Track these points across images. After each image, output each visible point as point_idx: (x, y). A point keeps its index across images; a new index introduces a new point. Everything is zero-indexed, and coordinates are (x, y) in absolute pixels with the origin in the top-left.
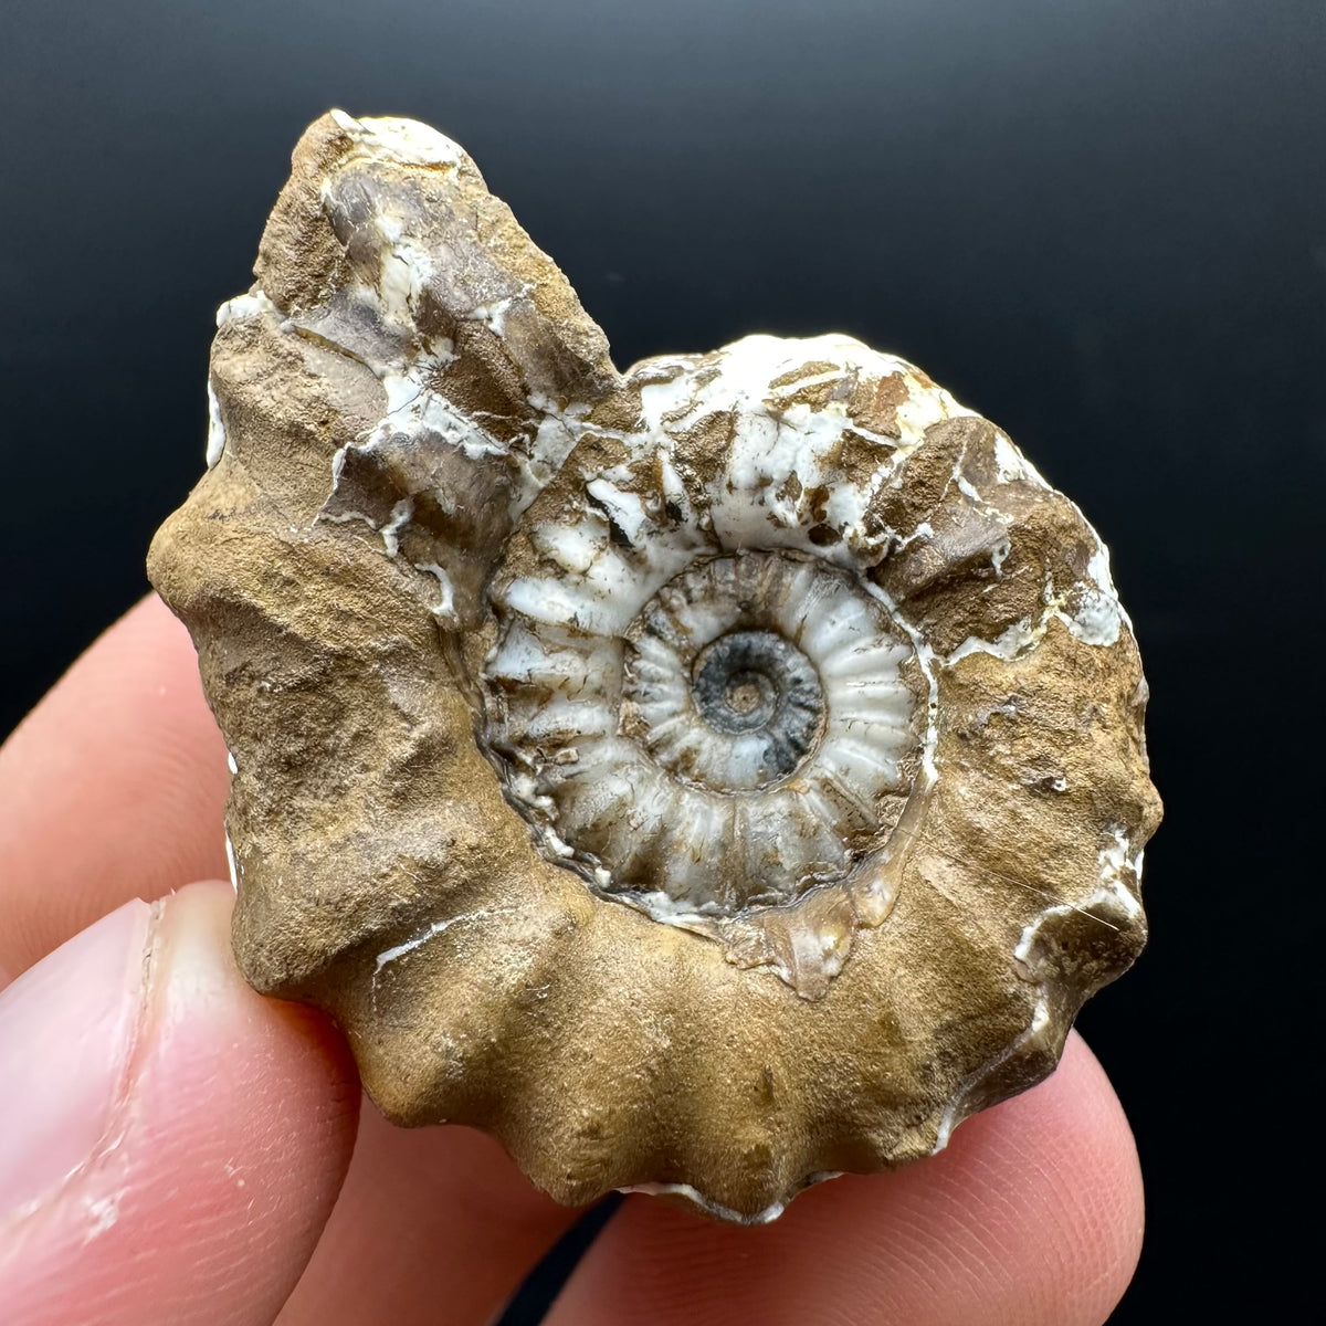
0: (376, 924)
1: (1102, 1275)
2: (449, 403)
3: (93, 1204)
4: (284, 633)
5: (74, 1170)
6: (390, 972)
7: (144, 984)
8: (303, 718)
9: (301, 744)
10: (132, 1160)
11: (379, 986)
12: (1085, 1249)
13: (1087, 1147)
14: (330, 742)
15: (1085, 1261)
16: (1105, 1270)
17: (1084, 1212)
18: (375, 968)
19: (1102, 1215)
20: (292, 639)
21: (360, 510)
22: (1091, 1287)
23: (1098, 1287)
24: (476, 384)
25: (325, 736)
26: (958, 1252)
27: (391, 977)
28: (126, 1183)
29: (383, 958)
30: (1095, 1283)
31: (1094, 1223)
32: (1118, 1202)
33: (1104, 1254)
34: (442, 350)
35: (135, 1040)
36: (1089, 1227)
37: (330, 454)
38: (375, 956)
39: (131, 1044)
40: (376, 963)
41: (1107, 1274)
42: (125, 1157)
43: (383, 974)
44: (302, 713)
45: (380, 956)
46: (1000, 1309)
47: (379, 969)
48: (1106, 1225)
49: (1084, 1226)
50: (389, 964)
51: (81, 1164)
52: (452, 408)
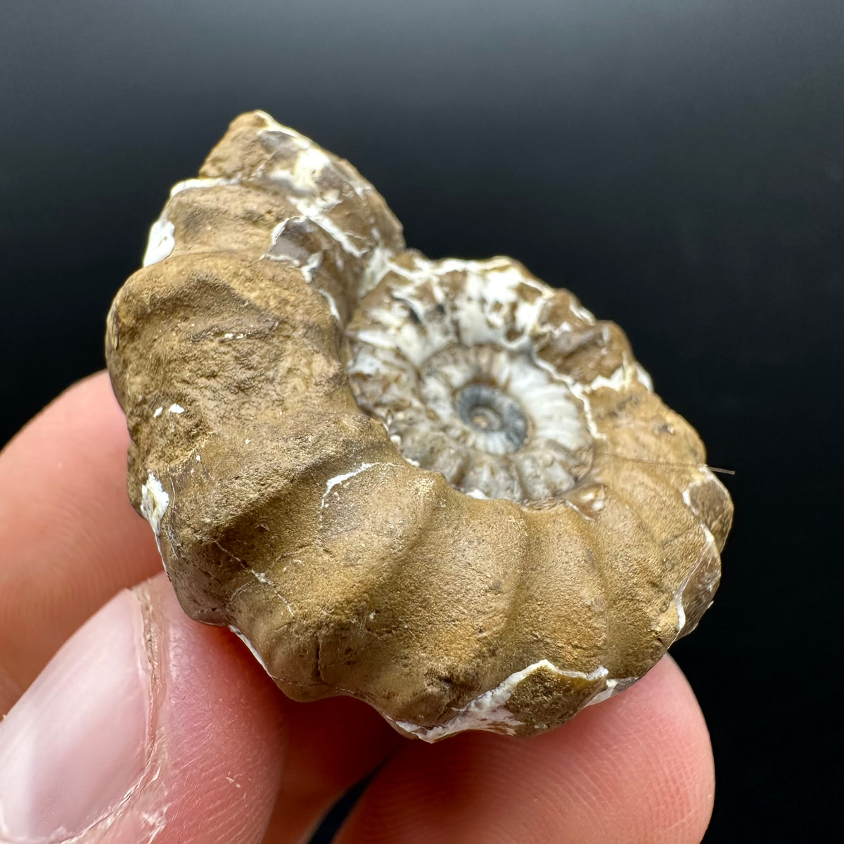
0: (332, 451)
1: (680, 821)
4: (246, 304)
6: (336, 494)
8: (254, 356)
9: (249, 373)
11: (327, 506)
12: (668, 799)
13: (672, 729)
14: (271, 374)
15: (667, 807)
16: (683, 817)
17: (667, 772)
18: (325, 491)
19: (681, 777)
20: (251, 307)
21: (290, 254)
22: (672, 827)
23: (677, 828)
24: (349, 216)
25: (267, 369)
26: (578, 789)
27: (336, 497)
29: (331, 483)
30: (676, 824)
31: (675, 782)
32: (692, 770)
33: (681, 805)
34: (332, 198)
36: (671, 783)
37: (271, 227)
38: (326, 481)
40: (326, 486)
41: (684, 820)
42: (163, 784)
43: (330, 495)
44: (254, 353)
45: (329, 481)
46: (607, 833)
47: (328, 491)
48: (682, 784)
49: (667, 782)
50: (336, 487)
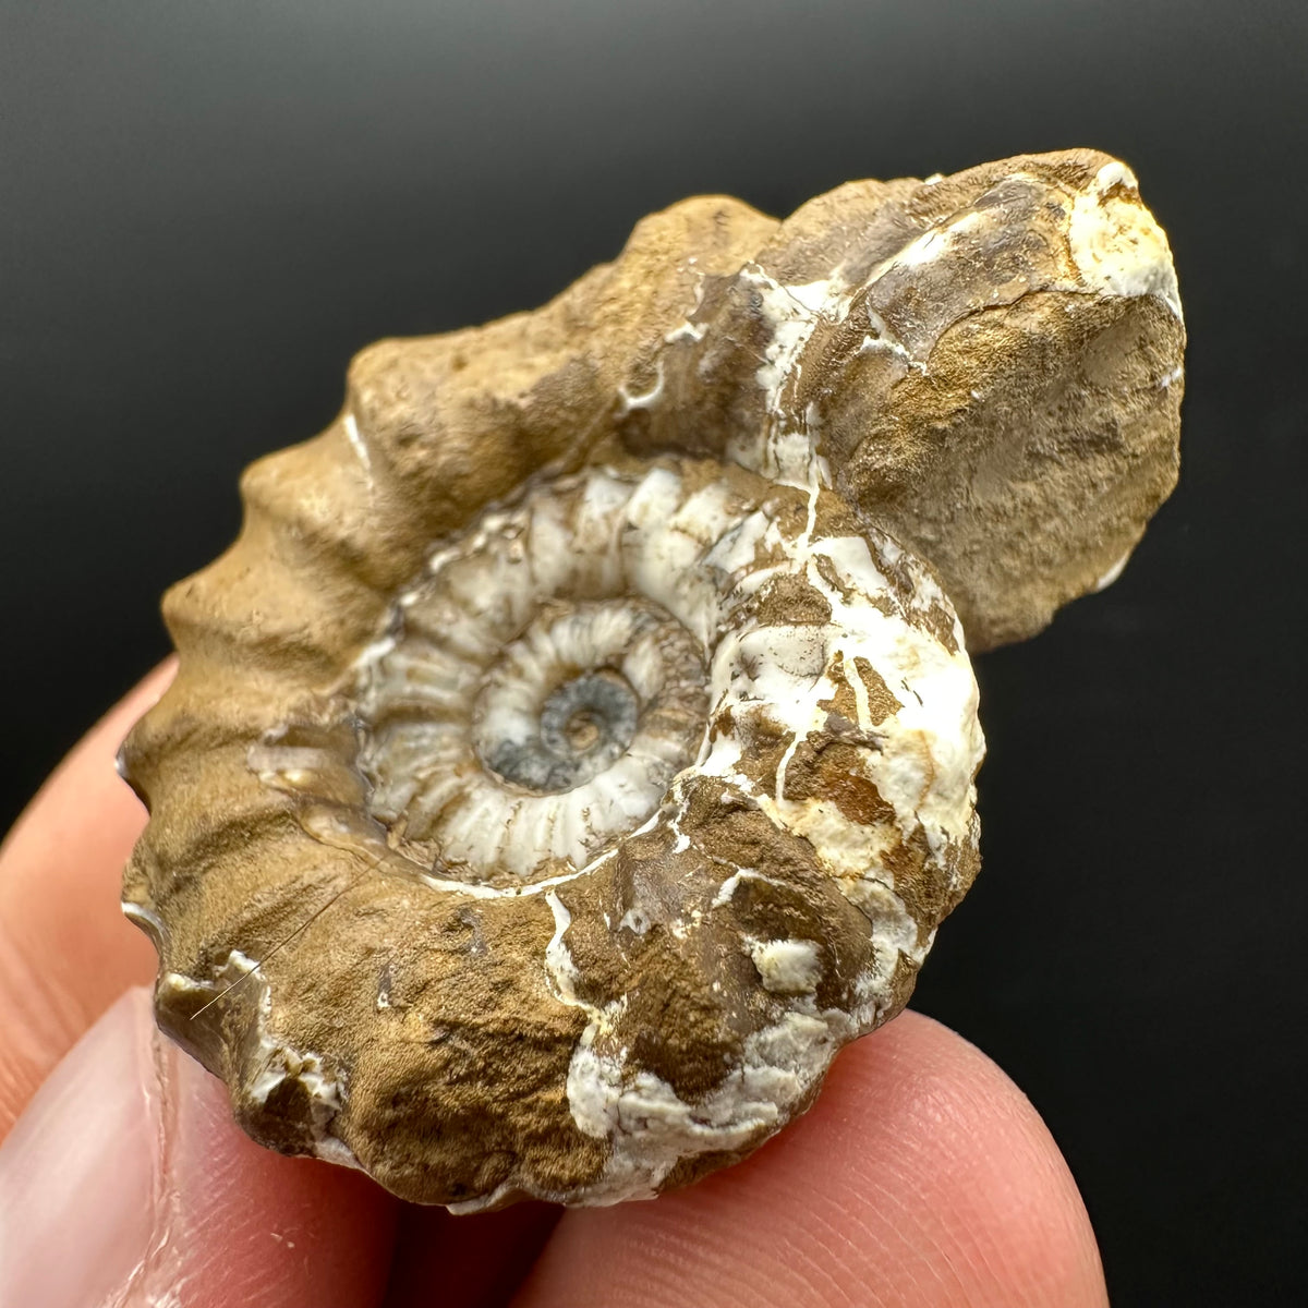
2: (806, 340)
3: (157, 1302)
5: (135, 1272)
7: (159, 1079)
10: (182, 1252)
28: (181, 1275)
35: (163, 1135)
39: (160, 1140)
42: (175, 1251)
51: (139, 1266)
52: (802, 346)
